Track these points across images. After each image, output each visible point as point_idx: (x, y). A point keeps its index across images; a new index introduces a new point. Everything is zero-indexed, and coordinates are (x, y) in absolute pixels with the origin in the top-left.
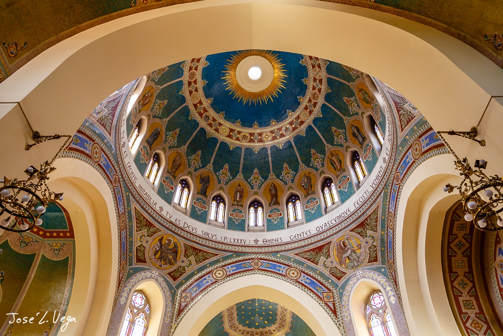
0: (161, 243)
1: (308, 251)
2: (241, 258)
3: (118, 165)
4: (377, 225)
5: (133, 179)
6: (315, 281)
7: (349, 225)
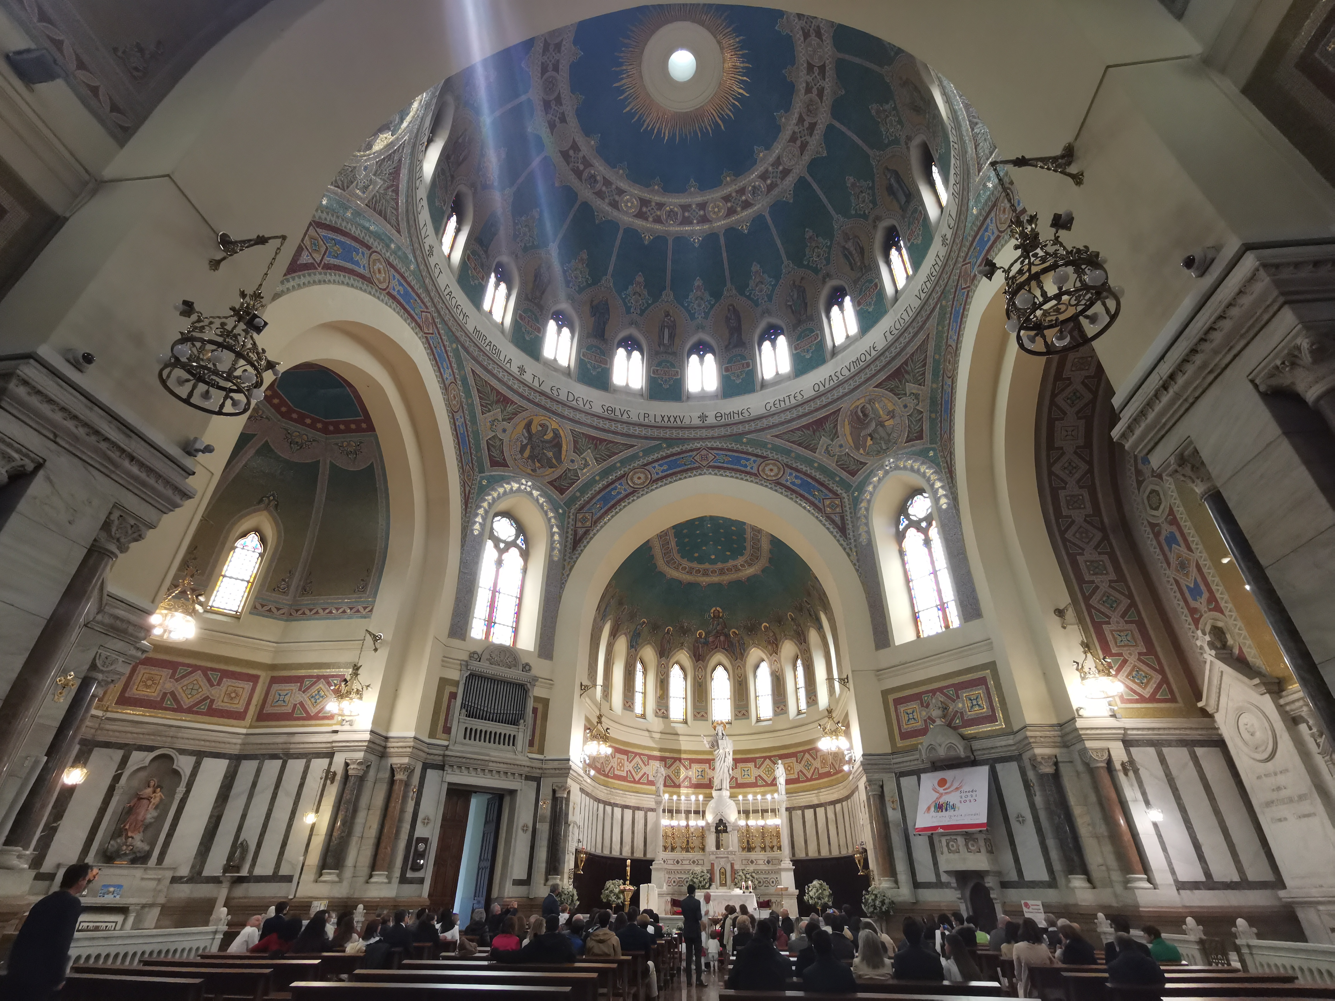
0: (529, 431)
1: (798, 429)
2: (676, 449)
3: (427, 291)
4: (924, 374)
5: (461, 317)
6: (809, 480)
7: (874, 375)
